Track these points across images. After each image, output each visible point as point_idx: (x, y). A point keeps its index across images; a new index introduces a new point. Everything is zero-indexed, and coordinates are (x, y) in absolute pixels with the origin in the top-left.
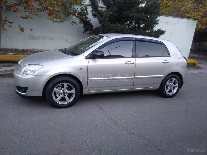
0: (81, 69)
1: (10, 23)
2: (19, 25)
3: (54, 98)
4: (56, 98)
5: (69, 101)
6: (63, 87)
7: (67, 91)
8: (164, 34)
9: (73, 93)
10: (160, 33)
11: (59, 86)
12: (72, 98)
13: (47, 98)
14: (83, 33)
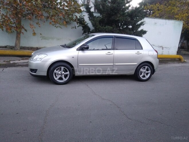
0: (73, 57)
4: (56, 77)
5: (65, 80)
6: (60, 70)
7: (63, 72)
9: (68, 74)
11: (58, 69)
13: (50, 76)
14: (83, 34)
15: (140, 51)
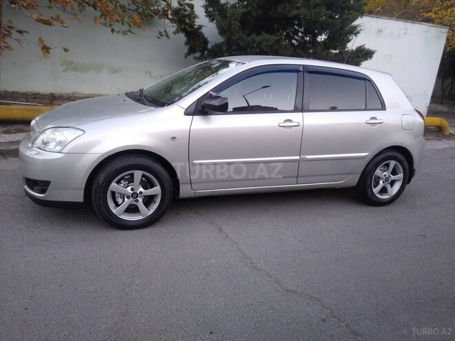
0: (174, 138)
1: (20, 32)
2: (40, 39)
3: (111, 205)
4: (117, 205)
5: (146, 212)
6: (131, 179)
7: (142, 189)
8: (371, 57)
9: (157, 195)
10: (363, 55)
11: (122, 178)
12: (154, 207)
13: (94, 204)
14: (186, 57)
15: (379, 115)
